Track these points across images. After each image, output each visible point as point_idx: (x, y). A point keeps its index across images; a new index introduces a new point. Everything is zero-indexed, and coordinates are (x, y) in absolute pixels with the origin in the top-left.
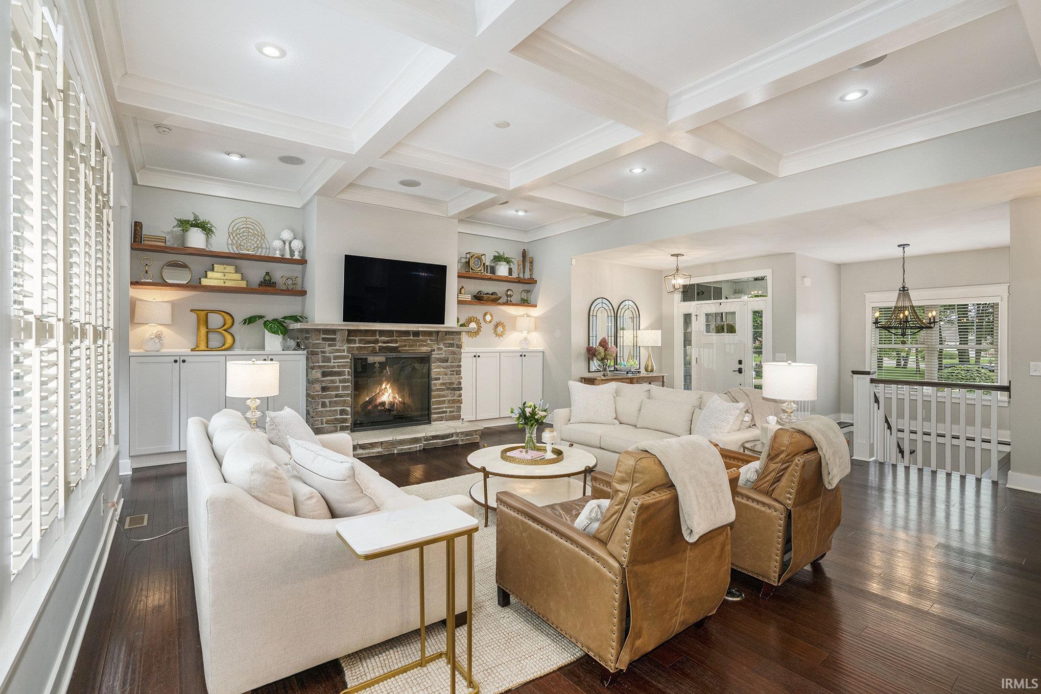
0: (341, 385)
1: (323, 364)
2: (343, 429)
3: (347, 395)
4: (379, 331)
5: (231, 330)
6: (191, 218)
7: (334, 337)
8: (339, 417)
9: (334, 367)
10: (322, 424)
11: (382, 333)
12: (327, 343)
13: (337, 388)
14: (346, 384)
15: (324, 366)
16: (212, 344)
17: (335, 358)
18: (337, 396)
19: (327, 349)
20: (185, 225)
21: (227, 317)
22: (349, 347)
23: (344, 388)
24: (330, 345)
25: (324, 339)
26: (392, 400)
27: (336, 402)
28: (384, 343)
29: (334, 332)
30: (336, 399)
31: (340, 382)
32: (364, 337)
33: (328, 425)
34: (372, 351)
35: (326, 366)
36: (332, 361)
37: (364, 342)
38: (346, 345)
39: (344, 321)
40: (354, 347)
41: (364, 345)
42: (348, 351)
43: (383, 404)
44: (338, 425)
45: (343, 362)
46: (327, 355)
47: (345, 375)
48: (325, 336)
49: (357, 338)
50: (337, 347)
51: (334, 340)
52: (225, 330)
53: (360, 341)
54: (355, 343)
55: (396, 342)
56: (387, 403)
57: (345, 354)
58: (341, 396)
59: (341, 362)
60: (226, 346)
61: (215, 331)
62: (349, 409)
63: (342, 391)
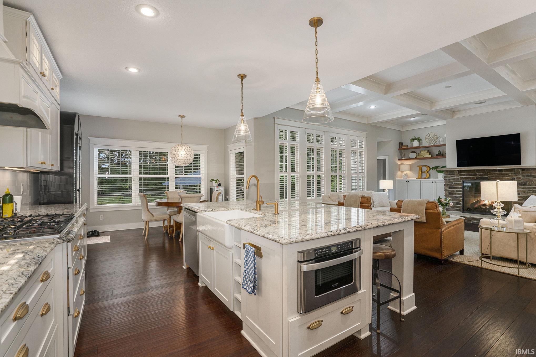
0: (457, 192)
1: (449, 184)
2: (458, 210)
3: (460, 197)
4: (477, 170)
5: (429, 172)
6: (414, 138)
7: (454, 173)
8: (456, 205)
9: (454, 185)
10: (449, 207)
11: (478, 171)
12: (451, 176)
13: (455, 194)
14: (459, 193)
15: (449, 185)
16: (424, 176)
17: (455, 181)
18: (455, 197)
19: (451, 178)
20: (413, 140)
21: (428, 167)
22: (461, 177)
23: (459, 194)
24: (452, 177)
25: (449, 174)
26: (490, 204)
27: (455, 199)
28: (480, 175)
29: (453, 171)
30: (455, 198)
31: (457, 191)
32: (468, 173)
33: (451, 208)
34: (472, 179)
35: (451, 185)
36: (453, 183)
37: (468, 175)
38: (460, 176)
39: (457, 167)
40: (463, 177)
41: (468, 177)
42: (460, 179)
43: (485, 205)
44: (456, 208)
45: (459, 183)
46: (451, 180)
47: (459, 189)
48: (450, 173)
49: (465, 174)
50: (455, 177)
51: (454, 174)
52: (427, 172)
53: (466, 175)
54: (464, 175)
55: (487, 175)
56: (487, 205)
57: (459, 180)
58: (457, 197)
59: (457, 183)
60: (427, 177)
61: (424, 172)
62: (461, 203)
63: (458, 195)
